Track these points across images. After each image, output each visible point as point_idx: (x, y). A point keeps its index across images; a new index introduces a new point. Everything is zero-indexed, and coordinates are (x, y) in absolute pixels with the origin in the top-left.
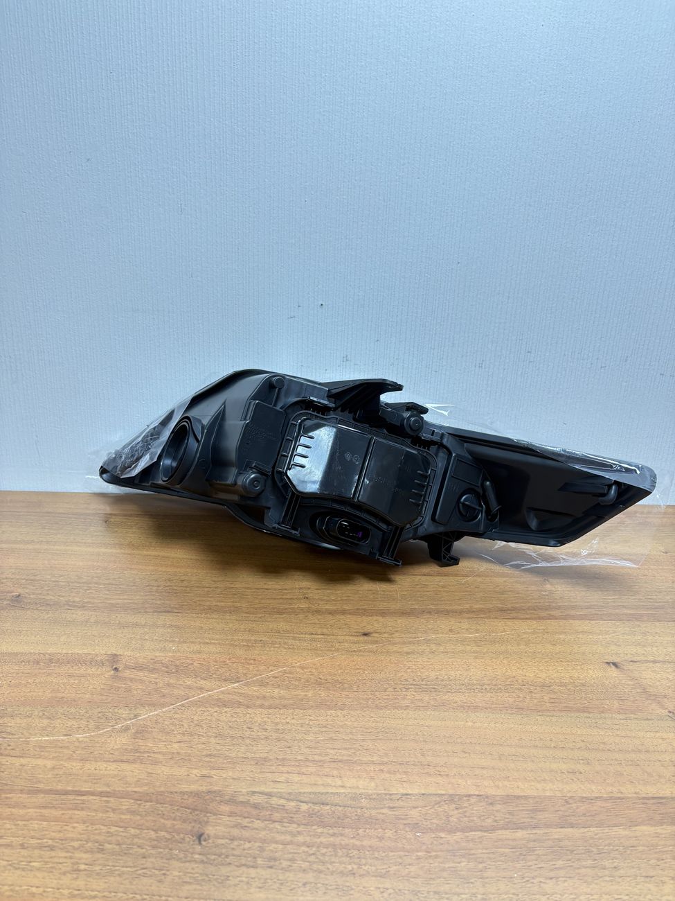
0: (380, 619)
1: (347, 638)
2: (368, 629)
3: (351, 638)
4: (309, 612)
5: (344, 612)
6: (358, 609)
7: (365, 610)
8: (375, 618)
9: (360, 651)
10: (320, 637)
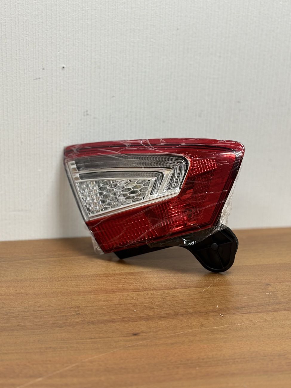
0: (143, 322)
1: (121, 338)
2: (136, 330)
3: (124, 338)
4: (84, 323)
5: (113, 321)
6: (124, 318)
7: (129, 318)
8: (140, 323)
9: (134, 346)
10: (98, 340)
